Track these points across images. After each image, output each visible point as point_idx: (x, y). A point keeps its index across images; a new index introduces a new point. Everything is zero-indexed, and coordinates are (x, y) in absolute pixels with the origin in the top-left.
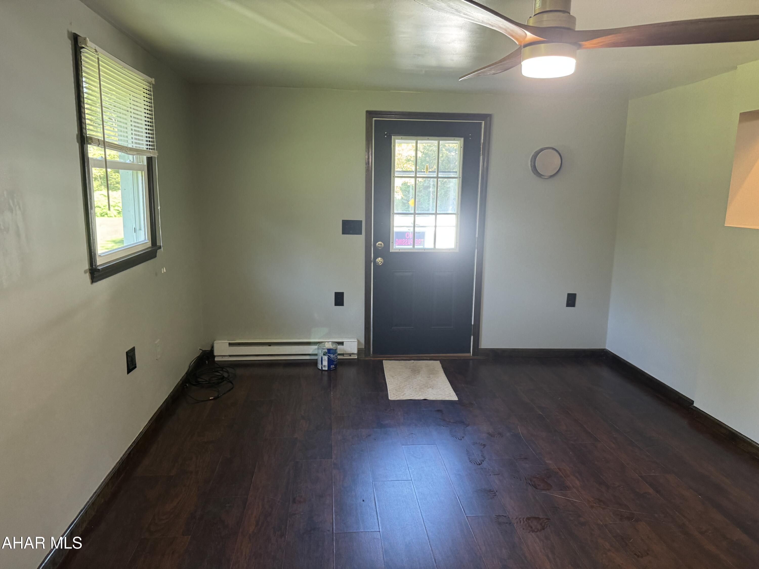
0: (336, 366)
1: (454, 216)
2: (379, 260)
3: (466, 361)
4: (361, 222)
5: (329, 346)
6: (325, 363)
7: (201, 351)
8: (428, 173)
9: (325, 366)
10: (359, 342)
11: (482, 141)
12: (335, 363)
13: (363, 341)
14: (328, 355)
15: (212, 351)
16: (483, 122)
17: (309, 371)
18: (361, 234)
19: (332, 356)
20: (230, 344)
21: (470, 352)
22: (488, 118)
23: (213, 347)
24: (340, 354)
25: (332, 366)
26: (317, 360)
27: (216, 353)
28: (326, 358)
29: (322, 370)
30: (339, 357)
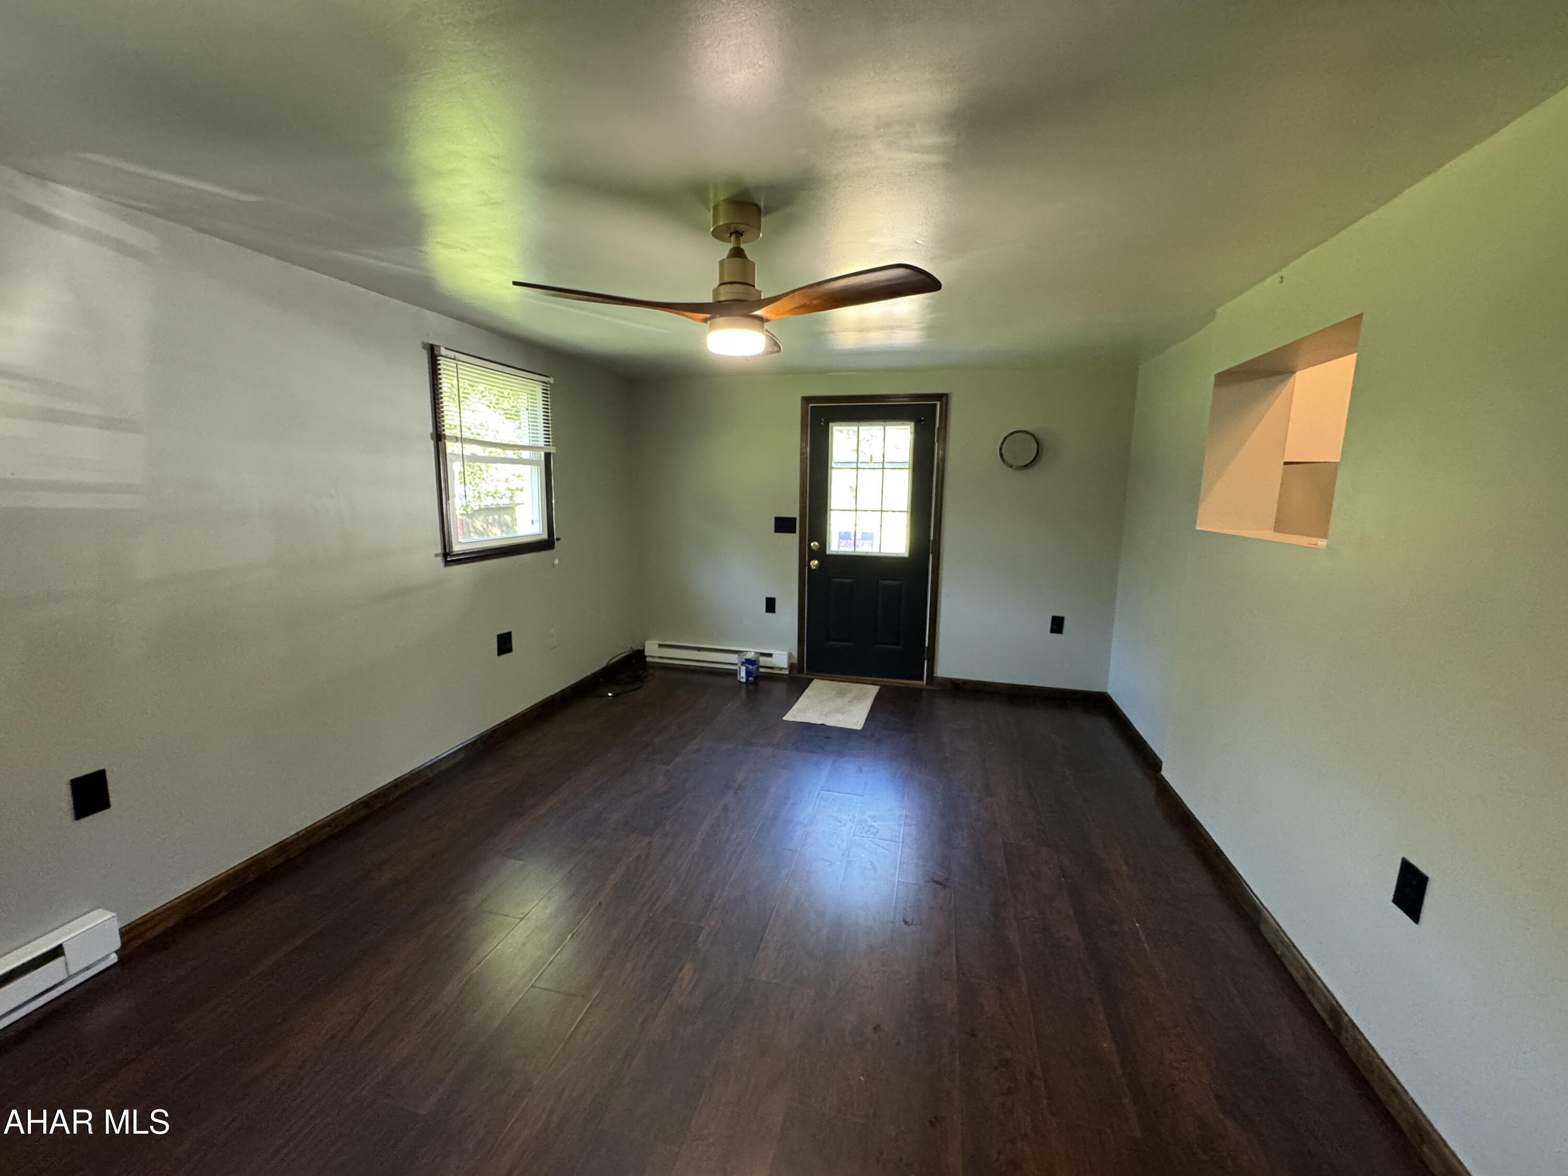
0: (756, 678)
1: (906, 513)
2: (814, 563)
3: (920, 690)
4: (795, 519)
5: (750, 655)
6: (743, 674)
7: (632, 650)
8: (872, 464)
9: (743, 678)
10: (790, 656)
11: (937, 425)
12: (754, 676)
13: (795, 655)
14: (746, 667)
15: (643, 651)
16: (938, 403)
17: (728, 681)
18: (794, 532)
19: (750, 667)
20: (660, 646)
21: (922, 679)
22: (944, 398)
23: (644, 646)
24: (763, 667)
25: (751, 679)
26: (737, 670)
27: (647, 653)
28: (743, 669)
29: (740, 682)
30: (762, 670)
